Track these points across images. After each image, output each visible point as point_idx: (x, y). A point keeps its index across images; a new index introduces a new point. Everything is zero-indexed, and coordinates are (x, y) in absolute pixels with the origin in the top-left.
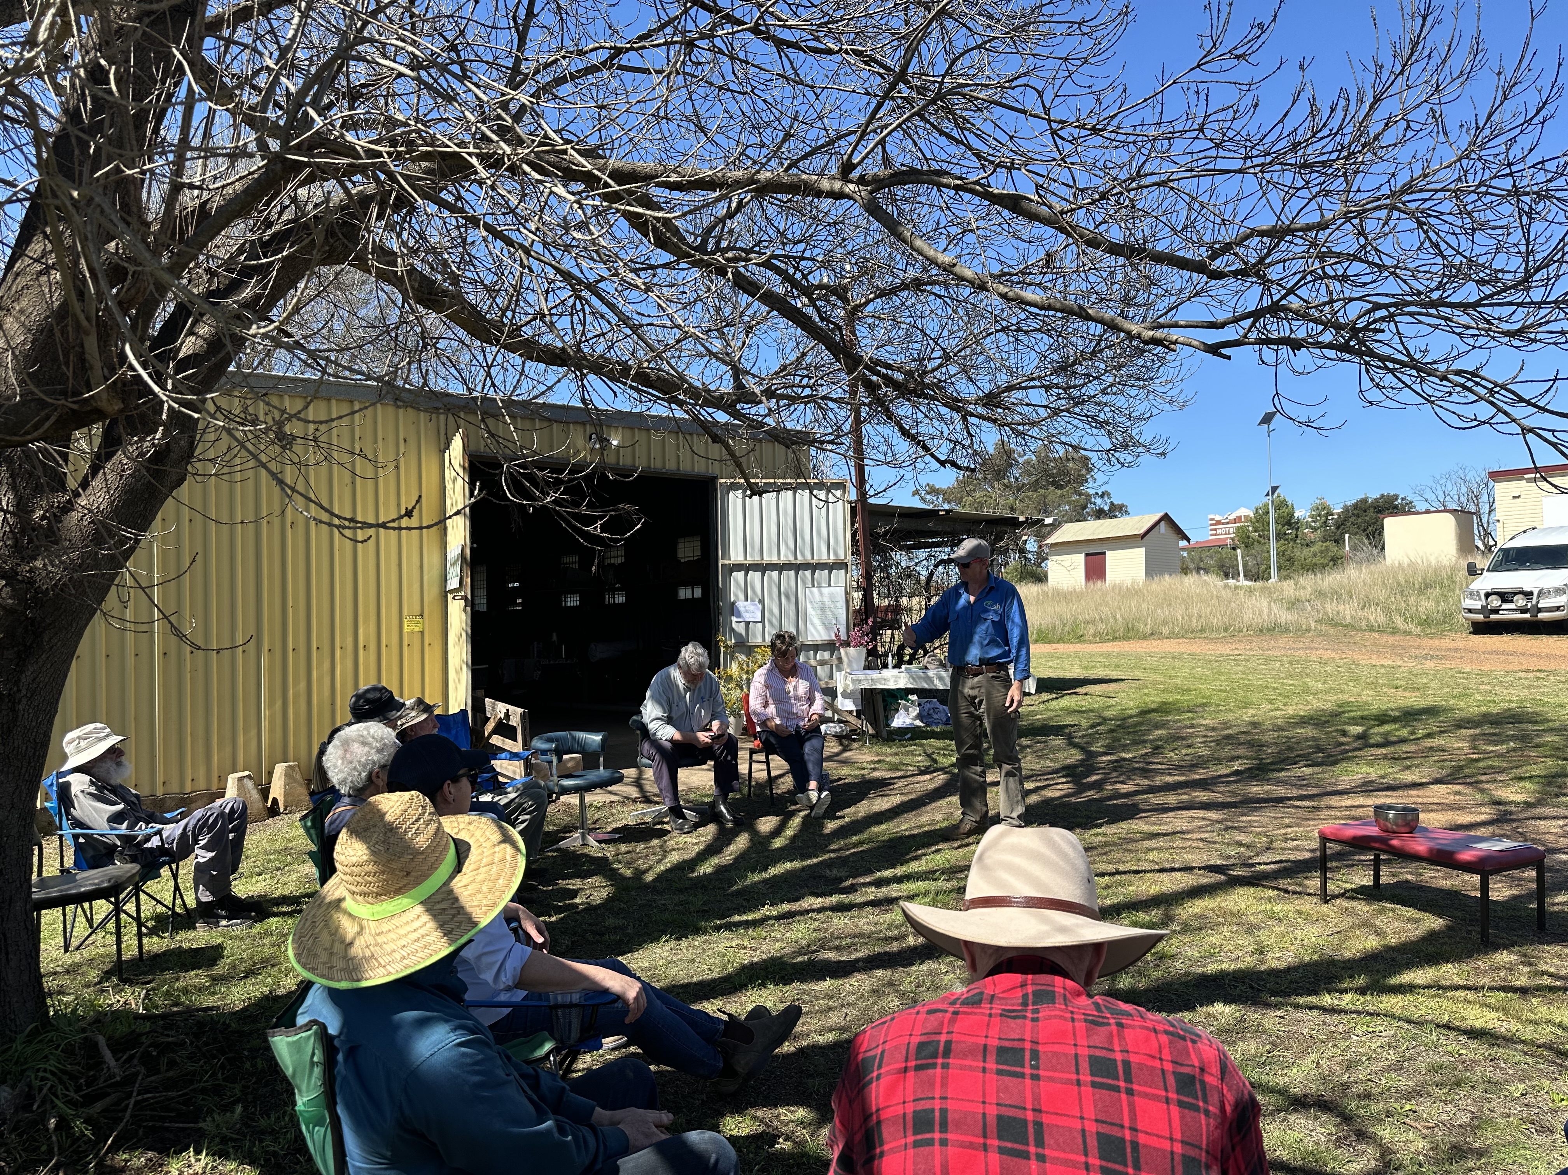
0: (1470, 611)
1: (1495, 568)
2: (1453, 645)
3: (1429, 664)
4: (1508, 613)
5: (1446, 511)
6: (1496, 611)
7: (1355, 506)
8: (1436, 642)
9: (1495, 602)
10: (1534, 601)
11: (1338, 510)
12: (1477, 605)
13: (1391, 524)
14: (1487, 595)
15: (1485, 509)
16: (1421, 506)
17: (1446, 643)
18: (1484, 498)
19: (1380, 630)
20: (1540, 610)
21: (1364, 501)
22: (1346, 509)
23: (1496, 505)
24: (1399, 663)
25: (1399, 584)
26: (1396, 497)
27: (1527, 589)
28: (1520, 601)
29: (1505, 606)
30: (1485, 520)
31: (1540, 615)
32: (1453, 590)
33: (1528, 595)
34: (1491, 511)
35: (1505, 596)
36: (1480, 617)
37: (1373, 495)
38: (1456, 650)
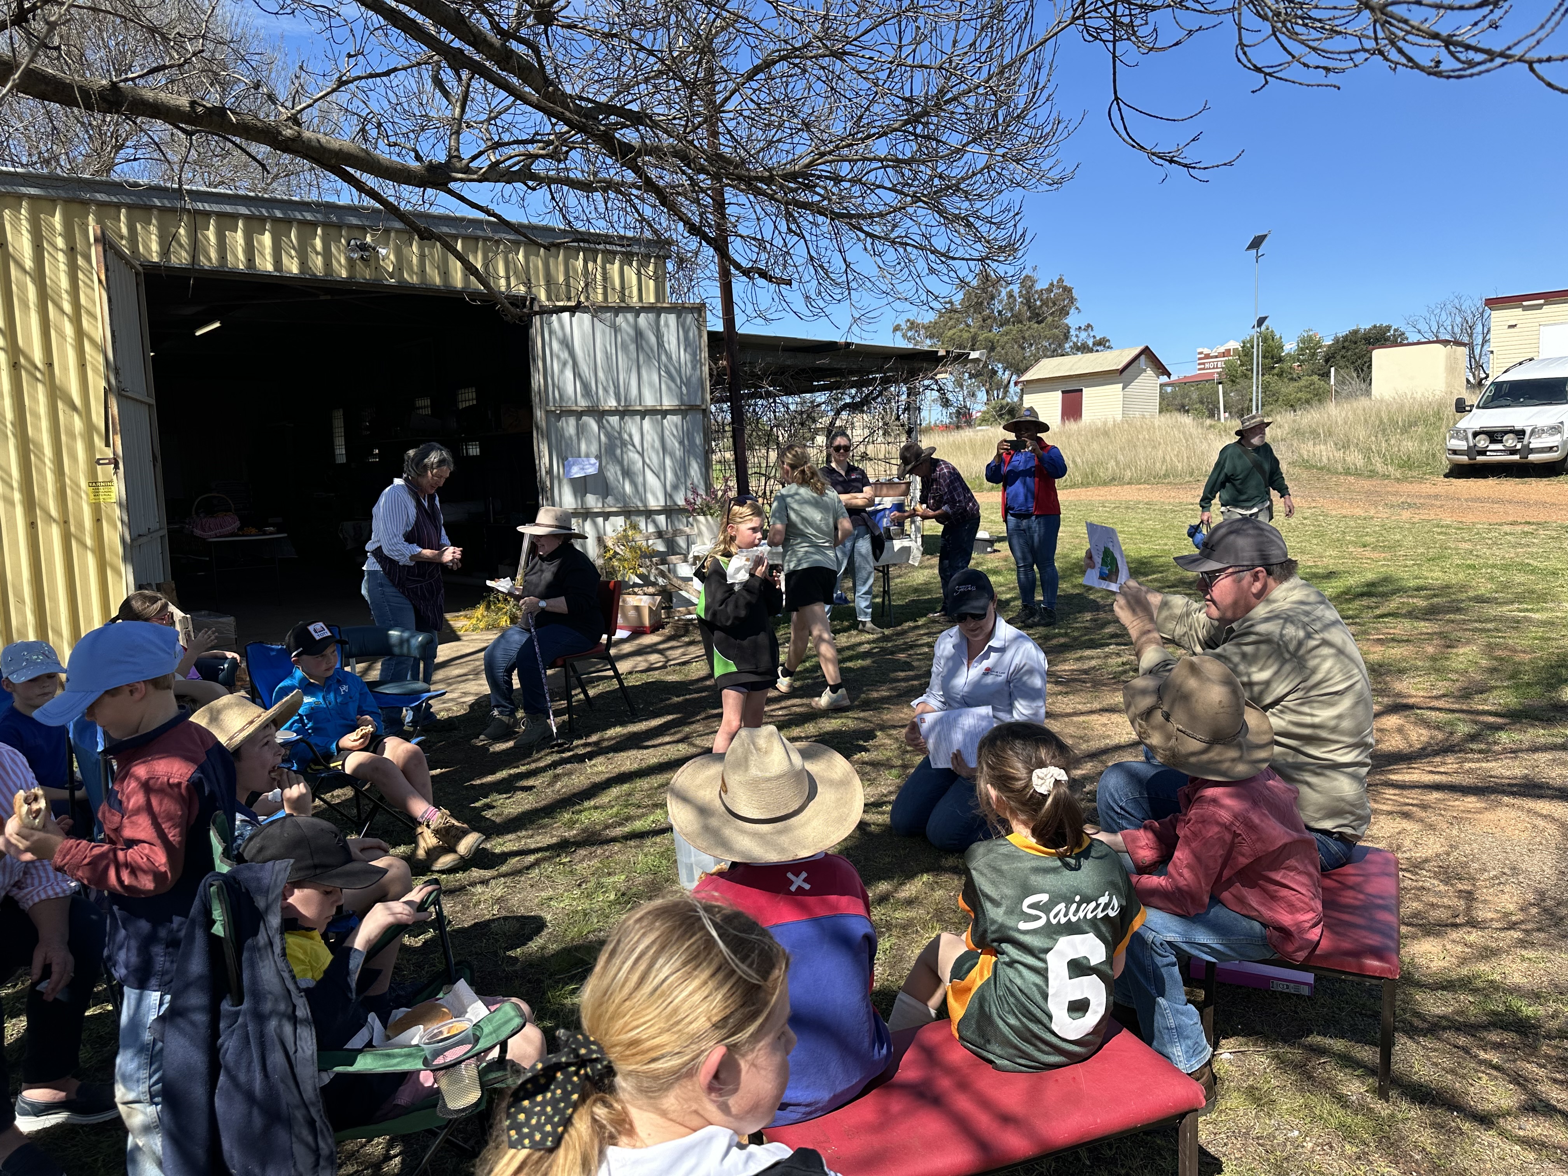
0: (1455, 452)
1: (1487, 404)
2: (1433, 490)
3: (1406, 515)
4: (1496, 454)
5: (1438, 341)
6: (1483, 453)
7: (1346, 338)
8: (1415, 488)
9: (1482, 442)
10: (1526, 442)
11: (1328, 342)
12: (1462, 445)
13: (1380, 357)
14: (1475, 434)
15: (1479, 340)
16: (1413, 337)
17: (1426, 488)
18: (1479, 328)
19: (1358, 474)
20: (1532, 451)
21: (1355, 332)
22: (1337, 340)
23: (1492, 336)
24: (1372, 512)
25: (1381, 421)
26: (1388, 328)
27: (1518, 426)
28: (1510, 441)
29: (1492, 447)
30: (1477, 352)
31: (1532, 457)
32: (1439, 428)
33: (1520, 434)
34: (1485, 341)
35: (1494, 436)
36: (1464, 459)
37: (1365, 326)
38: (1436, 497)
